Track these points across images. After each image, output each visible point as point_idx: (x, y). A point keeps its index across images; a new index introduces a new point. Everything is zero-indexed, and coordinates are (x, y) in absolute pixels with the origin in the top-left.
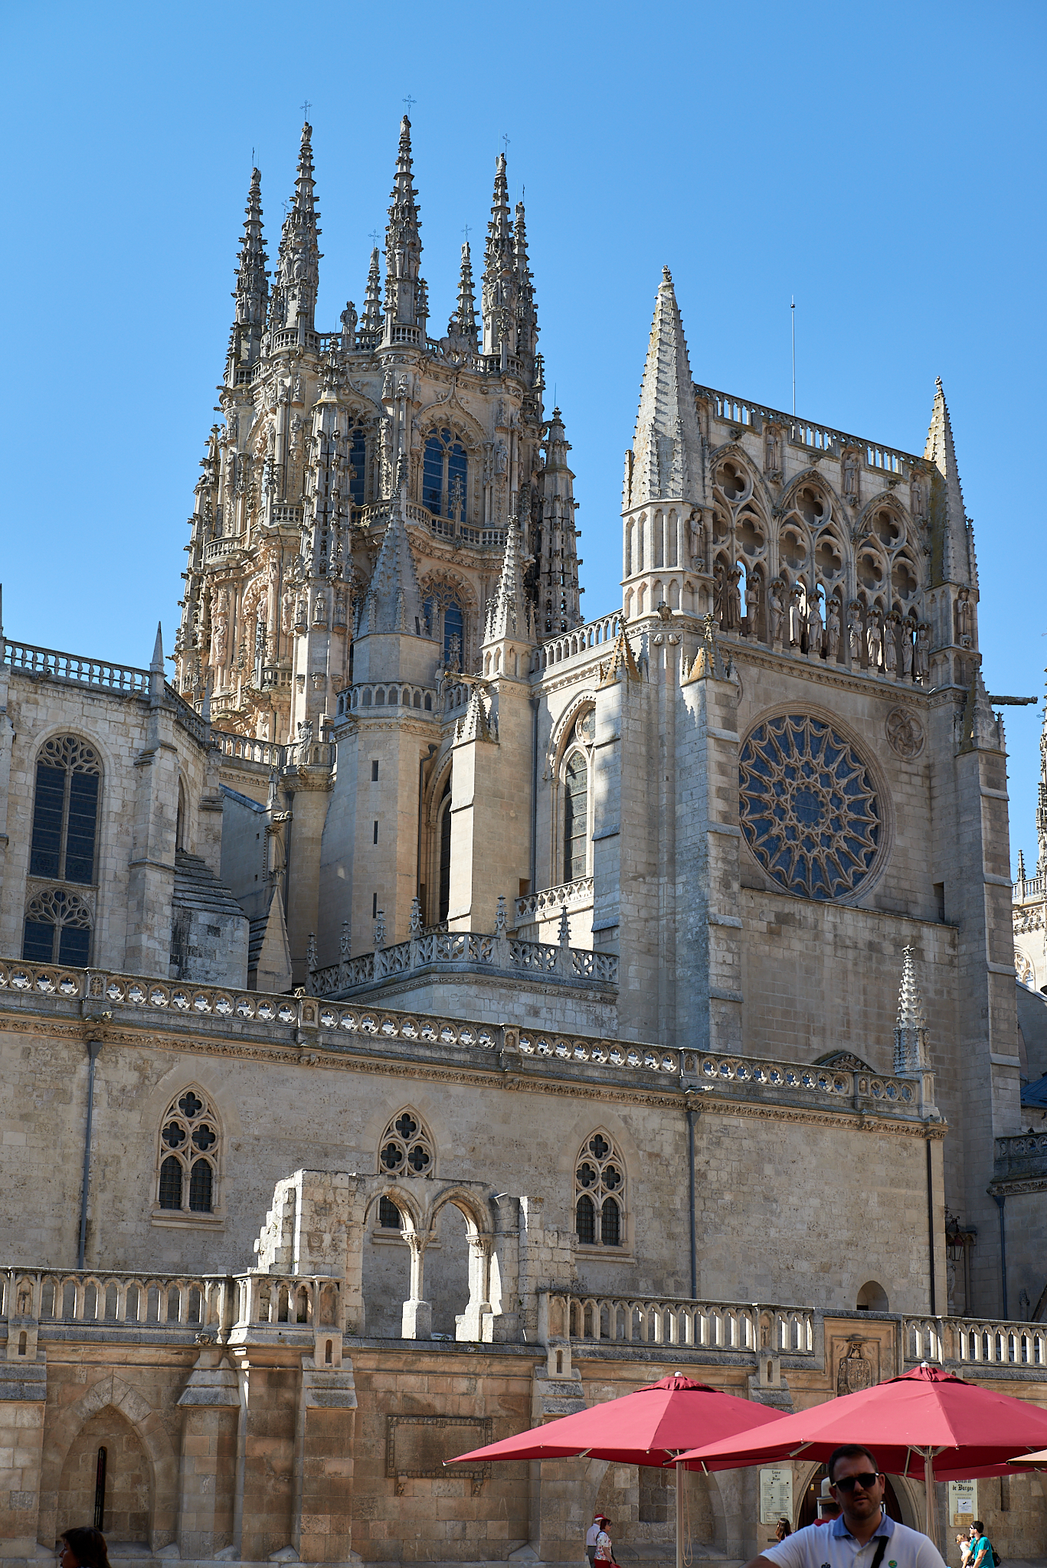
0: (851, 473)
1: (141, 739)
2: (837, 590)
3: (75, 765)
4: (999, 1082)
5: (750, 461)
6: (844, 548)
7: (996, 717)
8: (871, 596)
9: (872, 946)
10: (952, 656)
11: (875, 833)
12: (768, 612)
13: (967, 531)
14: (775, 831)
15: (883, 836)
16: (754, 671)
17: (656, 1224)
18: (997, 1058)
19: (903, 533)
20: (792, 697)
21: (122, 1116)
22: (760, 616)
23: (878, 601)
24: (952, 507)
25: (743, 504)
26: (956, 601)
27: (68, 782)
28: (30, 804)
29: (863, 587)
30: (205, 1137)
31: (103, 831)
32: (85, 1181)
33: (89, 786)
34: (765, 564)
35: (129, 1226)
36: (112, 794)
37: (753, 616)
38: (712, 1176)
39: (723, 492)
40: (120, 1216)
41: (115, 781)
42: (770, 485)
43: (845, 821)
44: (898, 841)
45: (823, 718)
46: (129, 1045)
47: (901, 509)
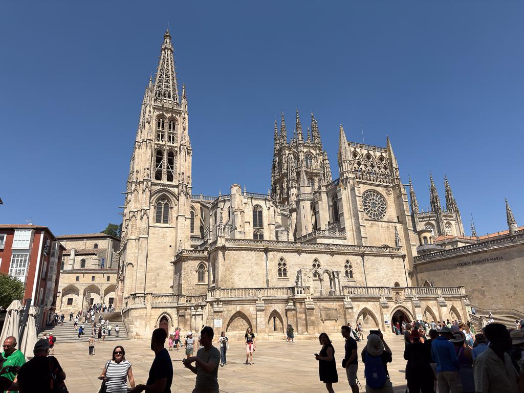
0: (375, 152)
3: (258, 210)
4: (412, 247)
5: (358, 153)
6: (375, 164)
8: (380, 171)
9: (387, 227)
10: (395, 179)
11: (386, 209)
12: (363, 176)
14: (369, 210)
16: (362, 185)
17: (359, 275)
18: (412, 244)
19: (384, 161)
20: (369, 189)
21: (271, 263)
23: (382, 172)
24: (392, 156)
25: (357, 159)
26: (394, 171)
27: (258, 213)
28: (252, 216)
30: (285, 264)
31: (264, 219)
32: (267, 273)
33: (261, 213)
34: (362, 168)
35: (274, 280)
36: (264, 214)
37: (361, 176)
38: (367, 266)
39: (354, 158)
40: (273, 278)
41: (265, 212)
42: (362, 156)
43: (380, 207)
44: (390, 210)
45: (374, 191)
46: (271, 251)
47: (384, 157)
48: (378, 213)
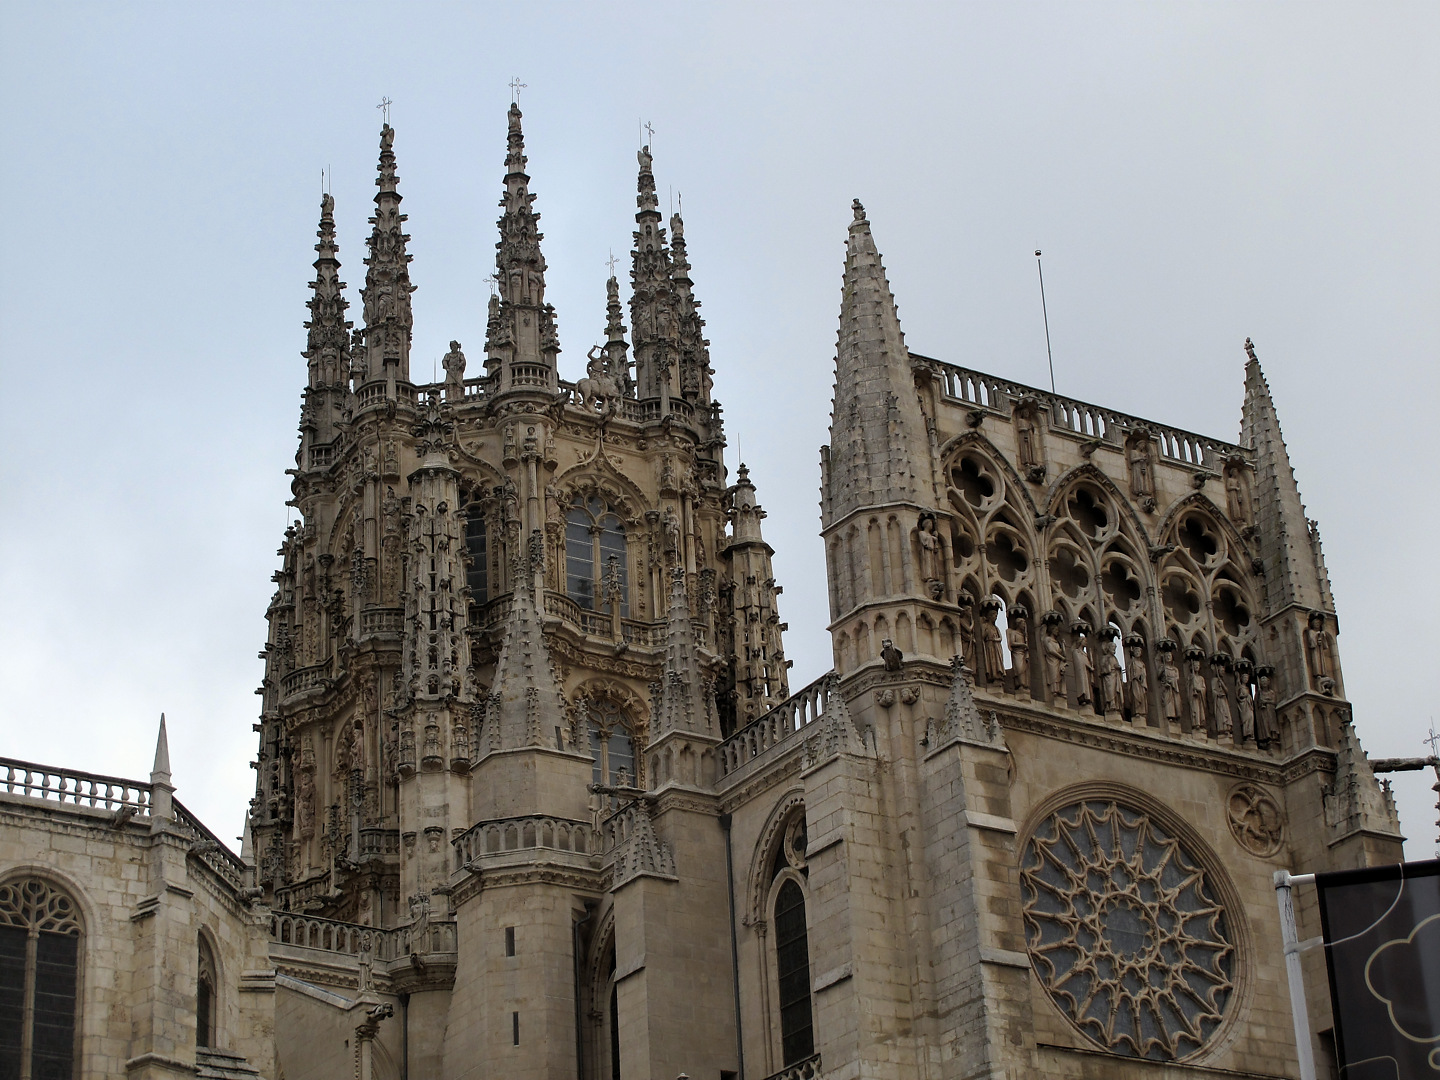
0: (1142, 467)
1: (139, 880)
2: (1138, 626)
3: (42, 921)
5: (999, 456)
6: (1141, 571)
7: (1382, 787)
8: (1188, 631)
10: (1309, 707)
11: (1228, 961)
12: (1042, 659)
13: (1312, 537)
14: (1081, 965)
15: (1238, 968)
19: (1223, 546)
20: (1087, 775)
22: (1032, 665)
23: (1198, 638)
24: (1286, 506)
25: (992, 510)
26: (1306, 632)
27: (32, 948)
29: (1174, 621)
31: (87, 1017)
33: (63, 949)
34: (1033, 593)
36: (99, 962)
37: (1021, 664)
39: (962, 496)
41: (102, 943)
42: (1029, 487)
43: (1182, 948)
44: (1259, 974)
45: (1135, 804)
47: (1215, 511)
48: (1162, 998)
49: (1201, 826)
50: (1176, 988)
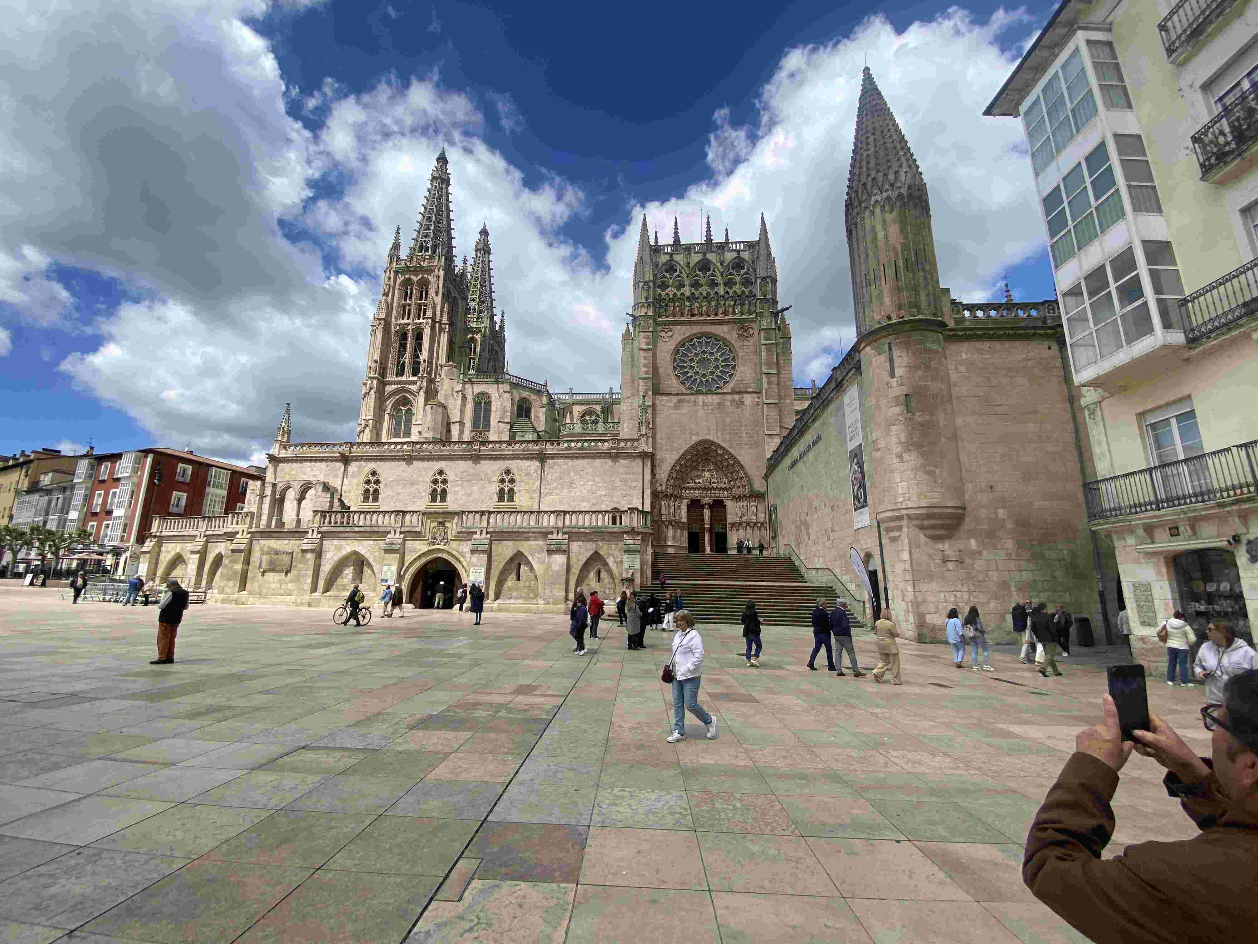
0: (720, 254)
2: (715, 294)
3: (484, 400)
4: (770, 440)
5: (677, 263)
6: (719, 280)
9: (721, 403)
10: (758, 301)
11: (734, 367)
14: (689, 375)
15: (736, 368)
16: (679, 327)
17: (527, 495)
18: (767, 432)
19: (745, 268)
20: (695, 332)
21: (353, 479)
22: (683, 309)
25: (675, 277)
26: (760, 283)
27: (482, 402)
28: (472, 412)
29: (727, 289)
30: (377, 482)
31: (491, 416)
33: (488, 402)
34: (684, 293)
36: (494, 406)
37: (678, 310)
41: (494, 403)
42: (686, 268)
43: (720, 366)
44: (743, 369)
45: (709, 336)
46: (356, 460)
47: (744, 260)
48: (712, 379)
49: (727, 337)
50: (717, 376)
